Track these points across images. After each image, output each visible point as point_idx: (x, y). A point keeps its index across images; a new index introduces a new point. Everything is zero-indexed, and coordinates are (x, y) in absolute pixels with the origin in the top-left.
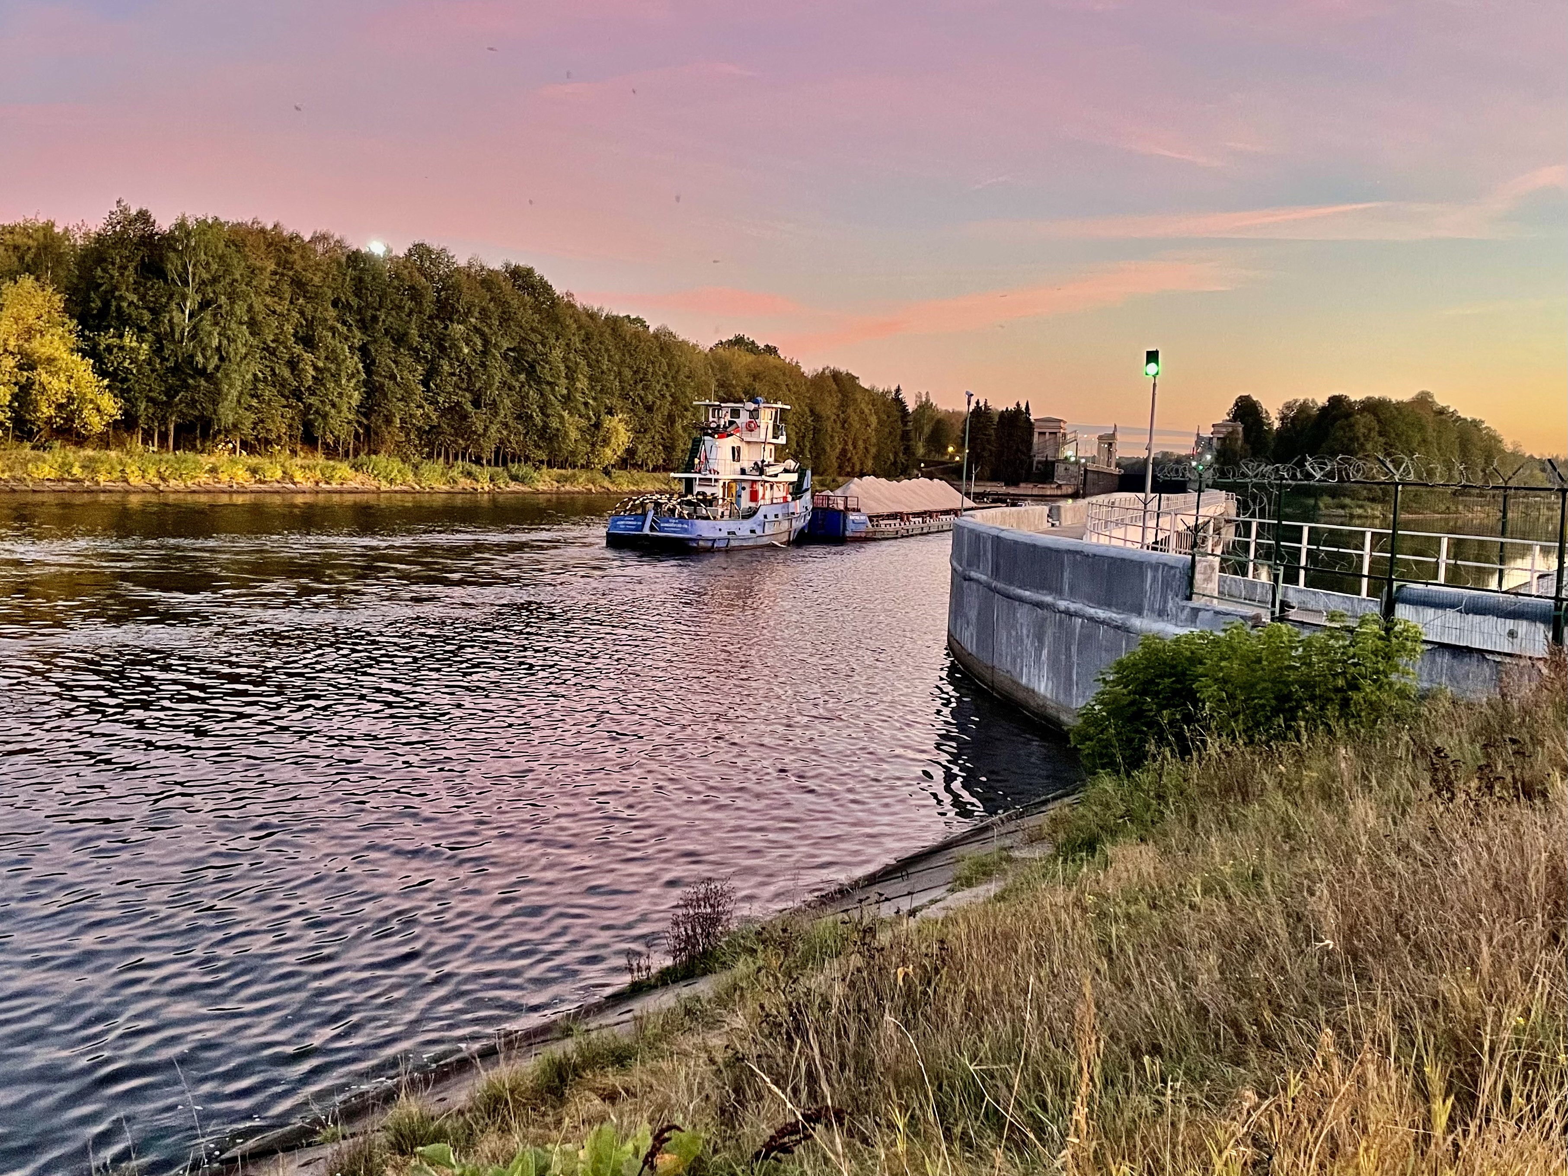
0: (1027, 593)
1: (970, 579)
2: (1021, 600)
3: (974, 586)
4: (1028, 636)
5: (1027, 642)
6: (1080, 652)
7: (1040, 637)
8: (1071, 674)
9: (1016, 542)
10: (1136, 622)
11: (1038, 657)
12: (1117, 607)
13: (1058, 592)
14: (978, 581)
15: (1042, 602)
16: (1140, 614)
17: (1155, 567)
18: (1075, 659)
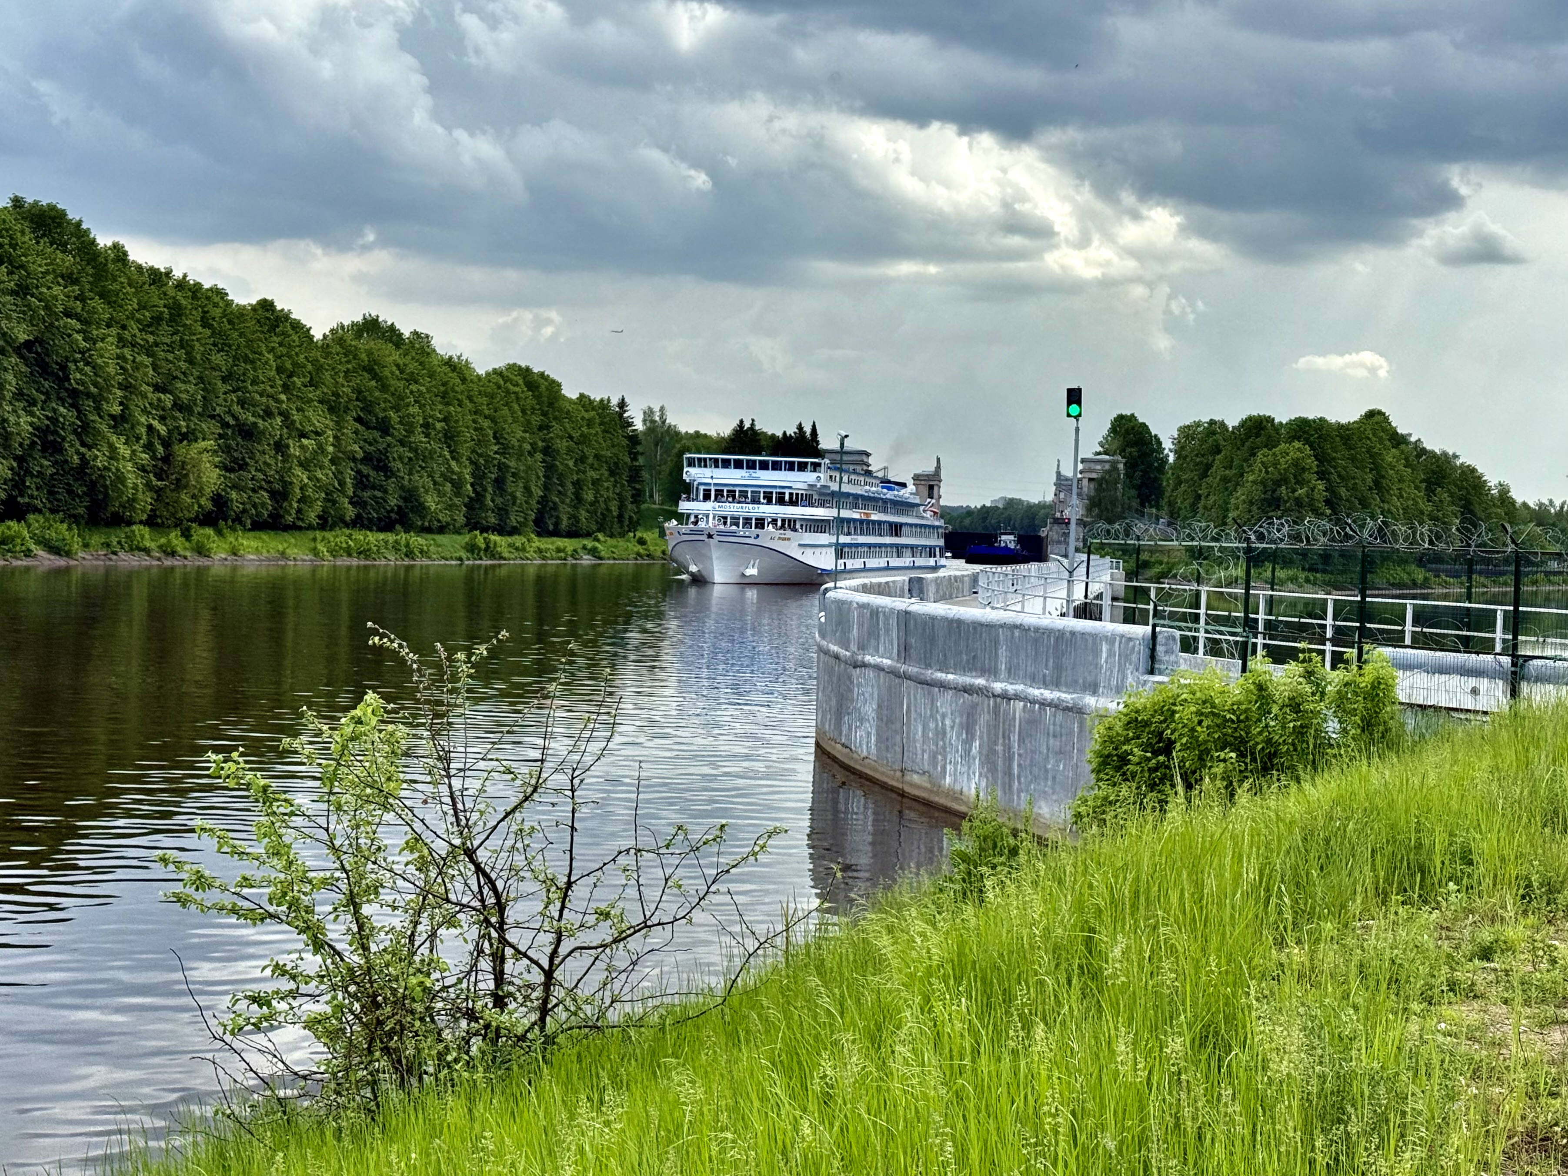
0: (951, 677)
1: (864, 665)
2: (943, 686)
3: (871, 674)
4: (952, 728)
5: (952, 736)
6: (1021, 741)
7: (969, 727)
8: (1010, 766)
9: (933, 618)
10: (1090, 701)
11: (968, 752)
12: (1066, 686)
13: (991, 672)
14: (879, 668)
15: (971, 686)
16: (1095, 692)
17: (1111, 639)
18: (1016, 750)
